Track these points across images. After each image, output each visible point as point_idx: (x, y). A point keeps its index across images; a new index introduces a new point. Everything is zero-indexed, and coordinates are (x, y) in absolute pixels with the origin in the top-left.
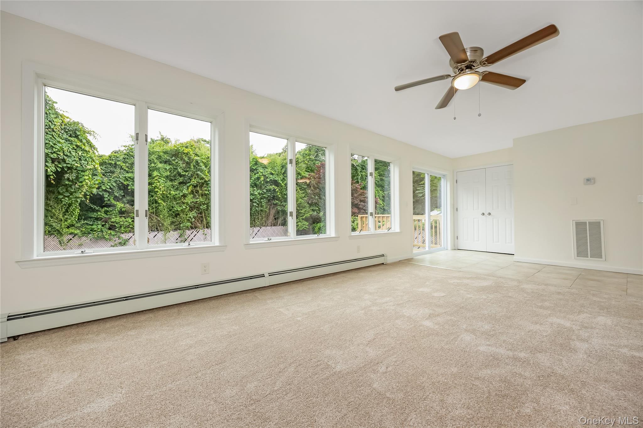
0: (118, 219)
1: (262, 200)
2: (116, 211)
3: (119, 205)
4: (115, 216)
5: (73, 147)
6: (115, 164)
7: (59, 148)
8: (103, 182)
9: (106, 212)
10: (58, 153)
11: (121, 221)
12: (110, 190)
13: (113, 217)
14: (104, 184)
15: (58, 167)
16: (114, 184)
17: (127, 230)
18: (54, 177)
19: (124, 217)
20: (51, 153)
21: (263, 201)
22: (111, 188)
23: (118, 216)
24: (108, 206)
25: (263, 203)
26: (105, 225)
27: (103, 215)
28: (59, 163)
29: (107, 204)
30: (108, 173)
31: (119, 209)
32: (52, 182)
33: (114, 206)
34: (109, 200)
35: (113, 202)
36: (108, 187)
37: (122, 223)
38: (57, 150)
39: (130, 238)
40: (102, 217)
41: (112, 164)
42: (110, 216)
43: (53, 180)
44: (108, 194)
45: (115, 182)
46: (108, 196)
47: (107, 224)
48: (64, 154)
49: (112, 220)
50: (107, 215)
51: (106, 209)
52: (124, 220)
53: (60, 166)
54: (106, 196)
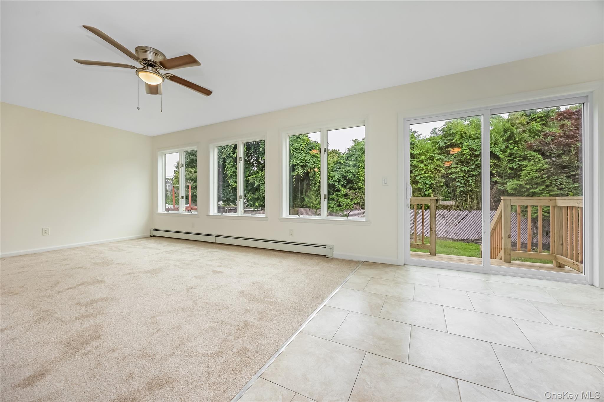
1: (470, 179)
3: (343, 190)
5: (311, 157)
7: (303, 159)
9: (337, 195)
10: (303, 162)
13: (340, 198)
14: (334, 177)
16: (340, 176)
17: (347, 208)
19: (346, 198)
20: (300, 162)
21: (472, 180)
22: (338, 179)
25: (471, 181)
26: (336, 203)
27: (335, 197)
29: (337, 189)
31: (342, 193)
33: (341, 191)
34: (338, 187)
35: (341, 188)
36: (336, 178)
37: (344, 203)
39: (349, 213)
44: (337, 183)
45: (341, 174)
48: (306, 162)
49: (339, 200)
50: (338, 197)
51: (336, 193)
52: (345, 201)
53: (306, 169)
54: (336, 184)
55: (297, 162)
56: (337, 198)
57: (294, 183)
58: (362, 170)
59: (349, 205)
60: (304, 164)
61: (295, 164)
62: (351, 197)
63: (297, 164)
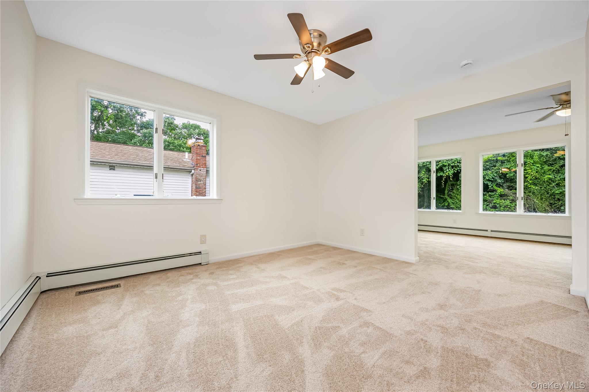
0: (498, 201)
2: (497, 195)
3: (500, 190)
4: (496, 198)
6: (497, 159)
8: (487, 174)
10: (455, 162)
11: (500, 203)
12: (492, 179)
13: (495, 199)
14: (488, 175)
15: (455, 170)
16: (495, 175)
17: (505, 210)
18: (452, 176)
19: (504, 199)
20: (451, 163)
22: (493, 178)
23: (499, 198)
24: (493, 191)
26: (489, 205)
27: (488, 198)
28: (456, 167)
29: (490, 189)
30: (491, 167)
31: (499, 193)
32: (451, 179)
33: (496, 191)
34: (492, 187)
35: (495, 188)
36: (491, 177)
37: (502, 204)
38: (454, 161)
40: (487, 199)
41: (494, 160)
42: (493, 199)
43: (452, 178)
44: (491, 182)
45: (496, 173)
46: (492, 184)
47: (490, 204)
48: (458, 162)
49: (494, 201)
50: (491, 197)
51: (490, 193)
52: (504, 202)
53: (456, 169)
54: (490, 184)
55: (448, 163)
56: (491, 199)
57: (443, 184)
58: (531, 168)
59: (509, 206)
60: (456, 165)
61: (445, 164)
62: (511, 198)
63: (447, 164)
